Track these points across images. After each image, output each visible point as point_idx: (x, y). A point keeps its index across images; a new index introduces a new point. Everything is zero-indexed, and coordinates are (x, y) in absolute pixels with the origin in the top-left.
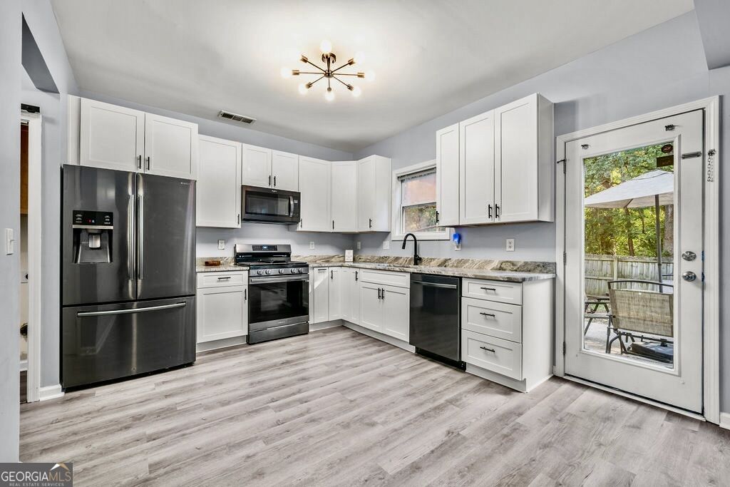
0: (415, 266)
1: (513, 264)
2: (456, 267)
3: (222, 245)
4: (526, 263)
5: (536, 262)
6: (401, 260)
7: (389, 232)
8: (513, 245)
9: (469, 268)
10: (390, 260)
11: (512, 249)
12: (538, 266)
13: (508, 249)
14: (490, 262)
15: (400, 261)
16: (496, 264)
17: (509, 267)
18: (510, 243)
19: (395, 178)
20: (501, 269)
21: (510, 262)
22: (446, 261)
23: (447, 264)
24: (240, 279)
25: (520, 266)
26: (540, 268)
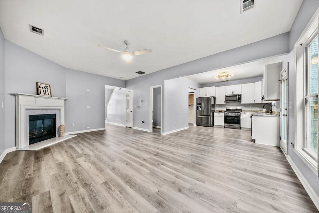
3: (224, 108)
24: (222, 114)
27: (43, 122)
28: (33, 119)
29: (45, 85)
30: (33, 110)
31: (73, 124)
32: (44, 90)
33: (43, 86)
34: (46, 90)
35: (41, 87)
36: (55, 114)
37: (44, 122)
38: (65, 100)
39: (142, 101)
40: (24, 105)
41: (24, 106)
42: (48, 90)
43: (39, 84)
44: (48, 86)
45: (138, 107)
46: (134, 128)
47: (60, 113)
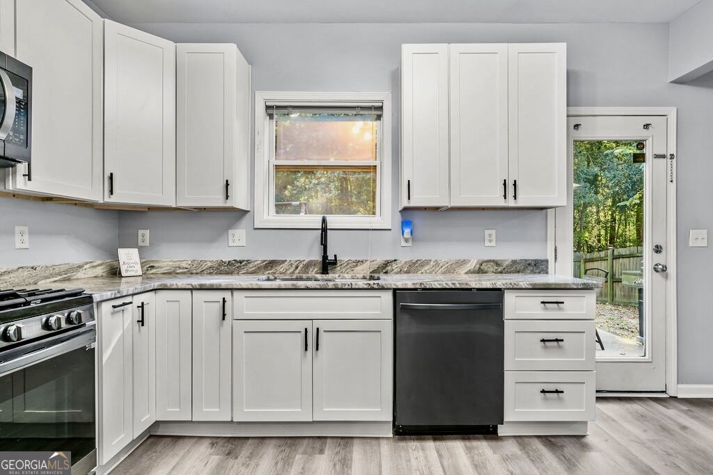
0: (325, 276)
1: (497, 263)
2: (407, 272)
4: (514, 262)
5: (526, 260)
6: (285, 266)
7: (247, 212)
8: (494, 237)
9: (431, 273)
10: (251, 267)
11: (493, 244)
12: (529, 265)
13: (487, 244)
14: (464, 262)
15: (281, 268)
16: (472, 265)
17: (491, 268)
18: (490, 236)
19: (260, 109)
20: (480, 271)
21: (493, 261)
22: (387, 264)
23: (389, 268)
25: (507, 266)
26: (531, 268)
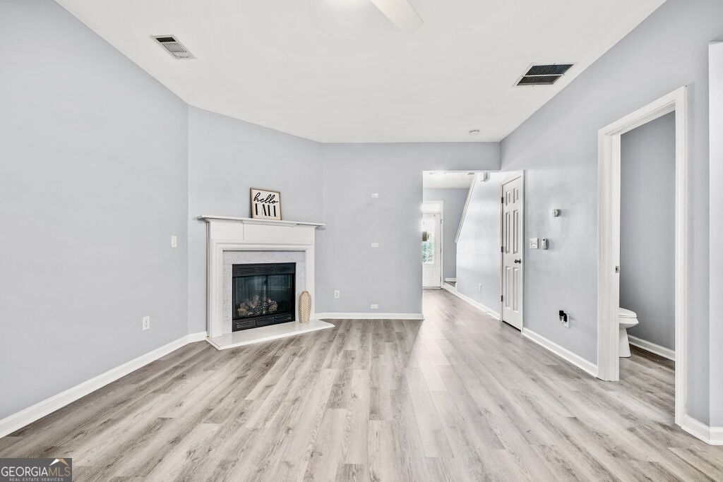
27: (266, 283)
28: (242, 274)
29: (269, 193)
30: (241, 253)
31: (338, 291)
32: (266, 205)
33: (264, 195)
34: (272, 206)
35: (260, 198)
36: (295, 264)
37: (269, 281)
38: (318, 228)
39: (559, 213)
40: (220, 241)
41: (218, 243)
42: (275, 204)
43: (255, 193)
44: (277, 195)
45: (543, 243)
46: (526, 333)
47: (304, 260)
